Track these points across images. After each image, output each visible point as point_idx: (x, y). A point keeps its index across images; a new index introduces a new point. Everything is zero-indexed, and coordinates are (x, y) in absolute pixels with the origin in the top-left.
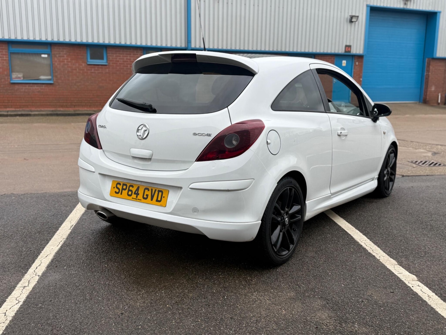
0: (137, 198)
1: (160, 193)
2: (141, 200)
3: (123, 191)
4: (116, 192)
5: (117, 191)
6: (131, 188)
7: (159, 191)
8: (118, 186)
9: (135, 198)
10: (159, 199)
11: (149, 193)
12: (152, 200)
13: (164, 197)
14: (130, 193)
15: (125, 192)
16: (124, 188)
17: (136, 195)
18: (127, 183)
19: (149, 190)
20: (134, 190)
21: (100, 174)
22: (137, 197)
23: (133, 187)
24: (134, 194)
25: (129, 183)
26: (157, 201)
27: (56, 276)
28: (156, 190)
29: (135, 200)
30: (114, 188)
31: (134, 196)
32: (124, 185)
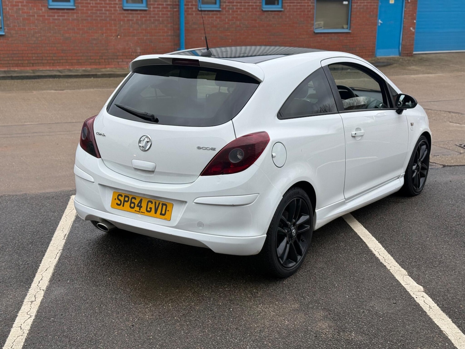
0: (140, 211)
1: (164, 207)
2: (144, 213)
3: (125, 203)
4: (117, 204)
5: (119, 203)
6: (133, 200)
7: (163, 204)
8: (120, 197)
9: (139, 211)
10: (163, 212)
11: (153, 206)
12: (156, 213)
13: (168, 211)
14: (132, 205)
15: (127, 204)
16: (126, 200)
17: (139, 208)
18: (130, 195)
19: (152, 203)
20: (137, 202)
21: (100, 184)
22: (140, 209)
23: (135, 199)
24: (137, 206)
25: (131, 195)
26: (161, 214)
27: (60, 291)
28: (159, 203)
29: (138, 212)
30: (115, 199)
31: (137, 209)
32: (125, 196)
